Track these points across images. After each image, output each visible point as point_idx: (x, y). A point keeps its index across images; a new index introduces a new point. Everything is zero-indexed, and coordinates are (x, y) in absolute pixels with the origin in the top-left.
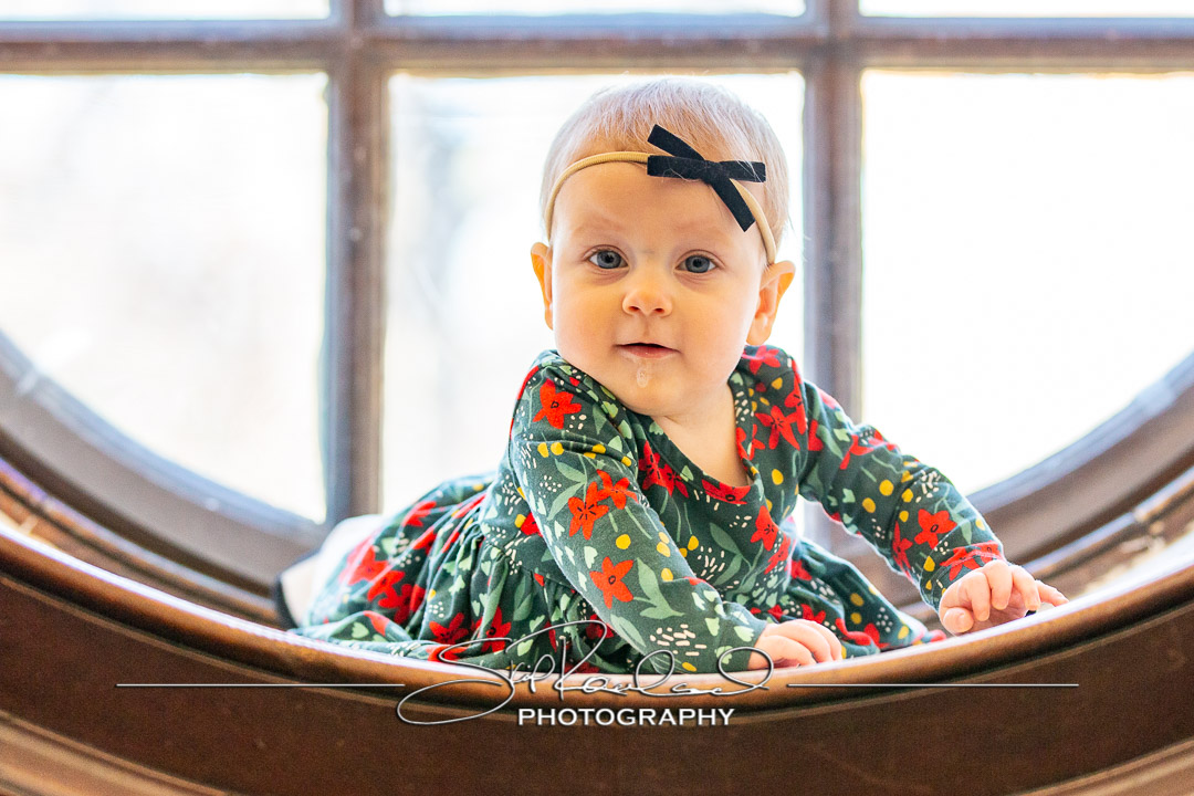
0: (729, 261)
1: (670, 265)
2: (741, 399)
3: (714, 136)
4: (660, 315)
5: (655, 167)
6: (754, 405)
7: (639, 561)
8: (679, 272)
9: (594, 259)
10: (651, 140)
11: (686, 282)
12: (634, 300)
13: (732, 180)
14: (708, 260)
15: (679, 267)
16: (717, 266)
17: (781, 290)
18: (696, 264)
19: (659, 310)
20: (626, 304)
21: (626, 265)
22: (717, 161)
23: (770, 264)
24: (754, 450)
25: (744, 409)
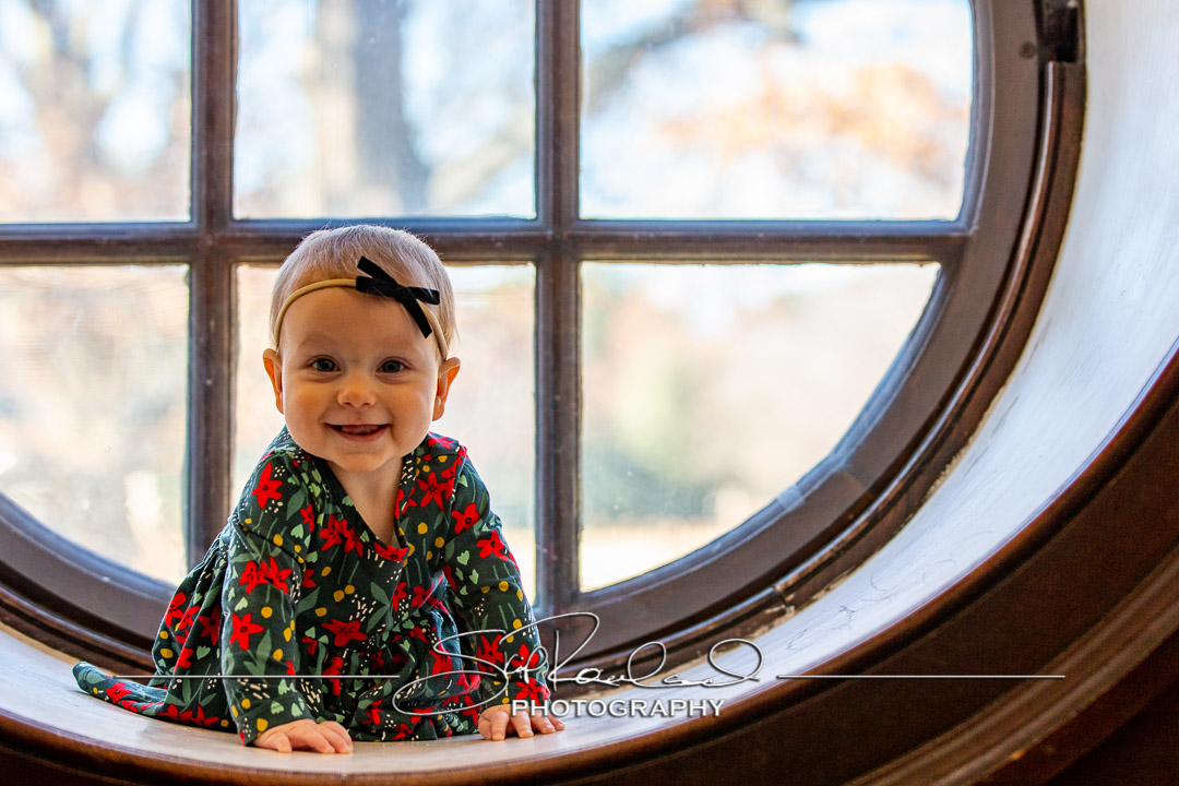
0: (415, 364)
1: (371, 369)
2: (409, 466)
3: (402, 268)
4: (366, 407)
5: (361, 285)
6: (418, 472)
7: (268, 631)
8: (380, 374)
9: (315, 365)
10: (359, 266)
11: (385, 381)
12: (347, 397)
13: (418, 301)
14: (398, 363)
15: (378, 370)
16: (406, 367)
17: (451, 380)
18: (391, 367)
19: (367, 404)
20: (341, 400)
21: (339, 370)
22: (406, 285)
23: (444, 360)
24: (408, 508)
25: (409, 474)
